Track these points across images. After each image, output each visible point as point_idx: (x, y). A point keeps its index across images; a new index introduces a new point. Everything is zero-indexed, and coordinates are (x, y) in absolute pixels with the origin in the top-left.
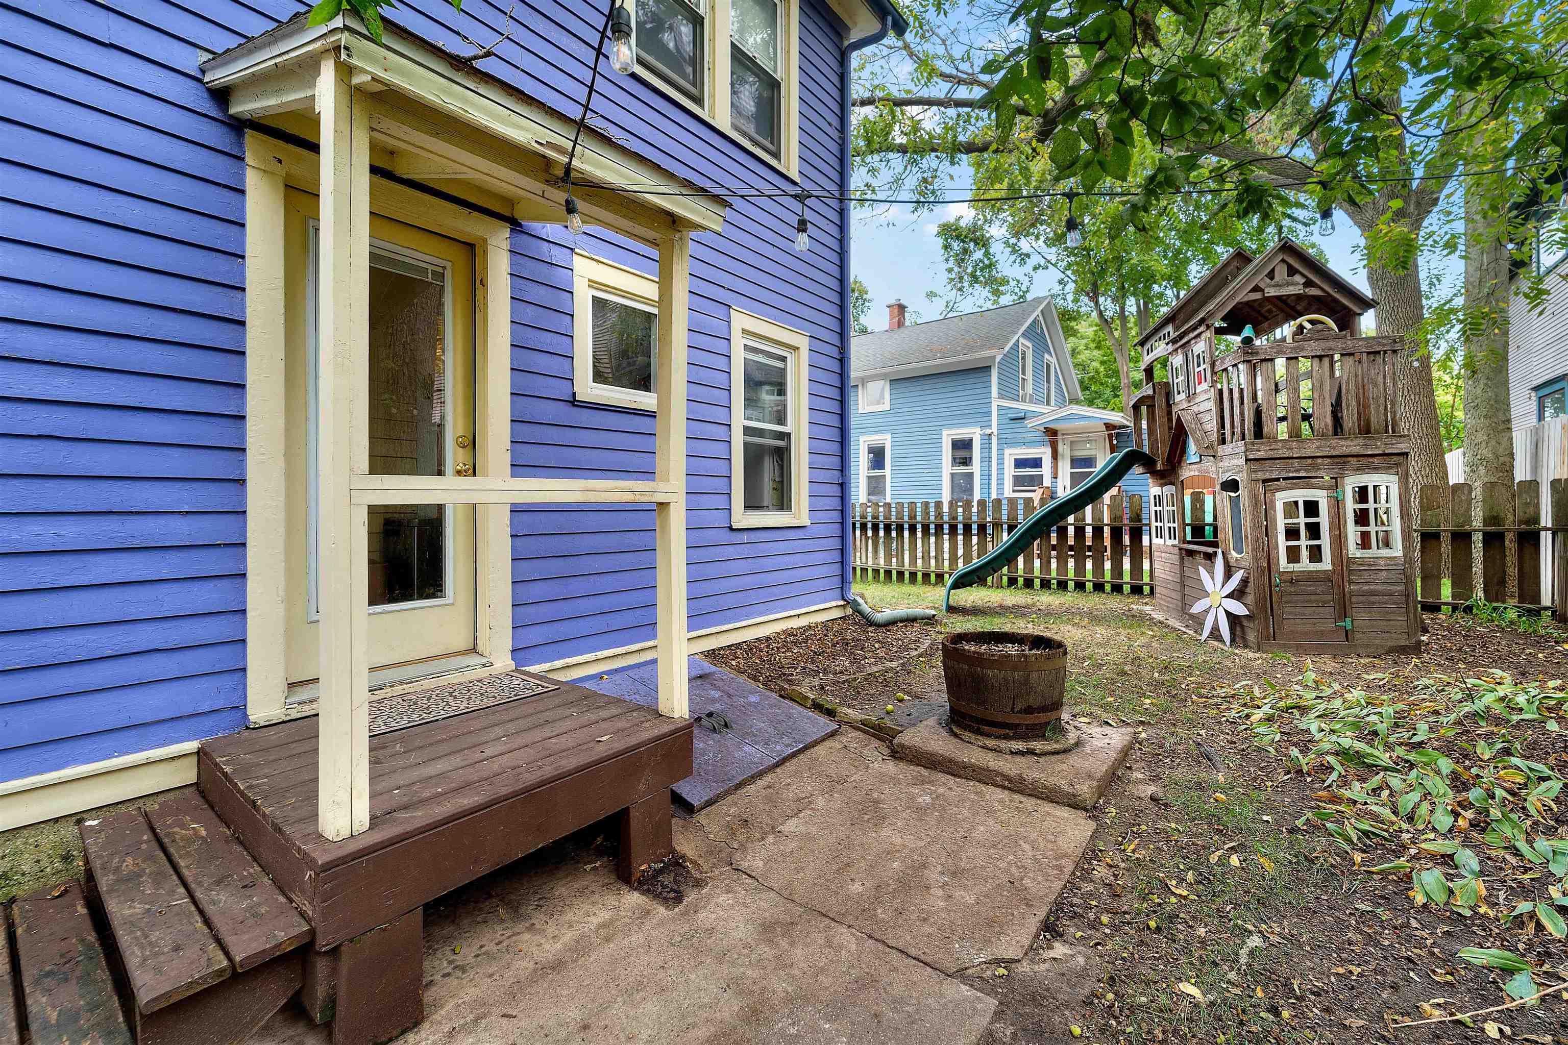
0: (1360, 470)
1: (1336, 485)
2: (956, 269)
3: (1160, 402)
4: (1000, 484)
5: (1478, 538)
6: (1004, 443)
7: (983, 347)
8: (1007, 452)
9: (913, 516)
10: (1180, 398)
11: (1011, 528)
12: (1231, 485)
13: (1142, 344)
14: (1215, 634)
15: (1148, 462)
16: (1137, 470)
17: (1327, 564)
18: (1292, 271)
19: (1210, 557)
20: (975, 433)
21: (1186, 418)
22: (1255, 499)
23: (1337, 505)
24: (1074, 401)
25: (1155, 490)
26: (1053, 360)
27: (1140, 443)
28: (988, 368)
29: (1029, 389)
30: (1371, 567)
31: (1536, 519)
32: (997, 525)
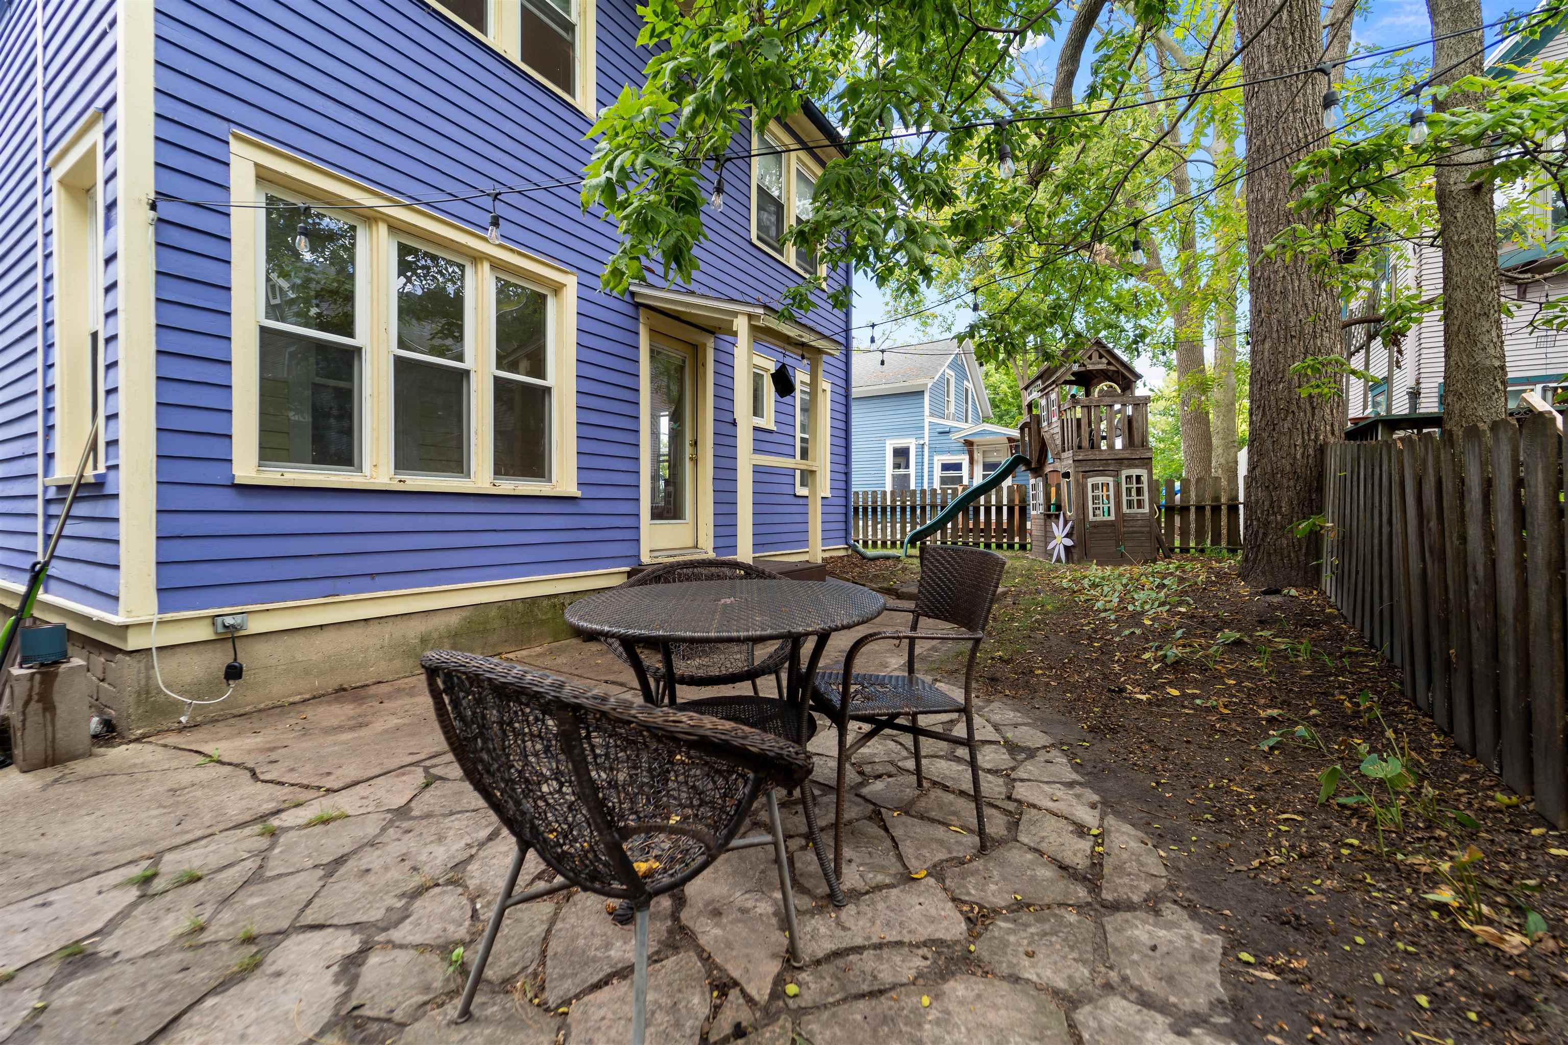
0: (1130, 466)
1: (1117, 475)
2: (892, 303)
3: (1034, 427)
4: (931, 481)
5: (1208, 508)
6: (934, 451)
7: (917, 376)
8: (936, 458)
9: (874, 501)
10: (1045, 424)
11: (943, 508)
12: (1066, 475)
13: (1026, 388)
14: (1059, 560)
15: (1027, 463)
16: (1022, 468)
17: (1112, 517)
18: (1101, 356)
19: (1057, 517)
20: (911, 443)
21: (1047, 436)
22: (1077, 481)
23: (1118, 485)
24: (986, 419)
25: (1032, 481)
26: (970, 386)
27: (1024, 452)
28: (921, 393)
29: (952, 409)
30: (1133, 518)
31: (1237, 498)
32: (933, 507)
